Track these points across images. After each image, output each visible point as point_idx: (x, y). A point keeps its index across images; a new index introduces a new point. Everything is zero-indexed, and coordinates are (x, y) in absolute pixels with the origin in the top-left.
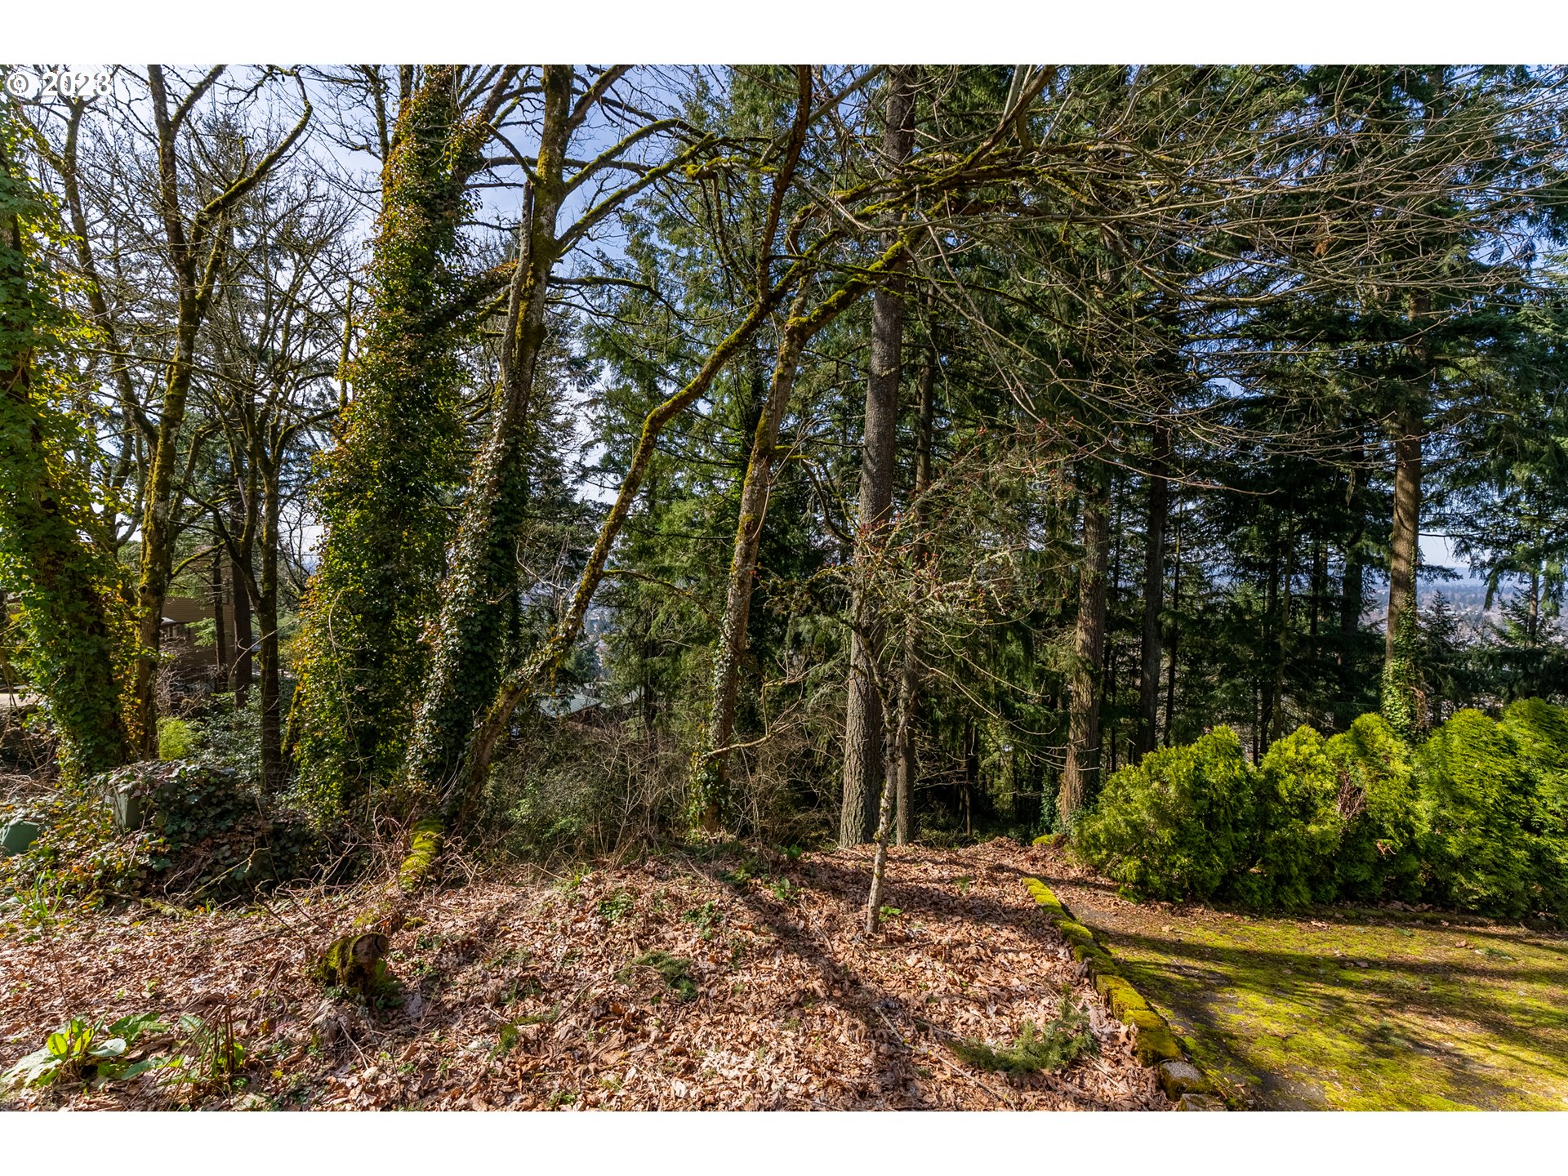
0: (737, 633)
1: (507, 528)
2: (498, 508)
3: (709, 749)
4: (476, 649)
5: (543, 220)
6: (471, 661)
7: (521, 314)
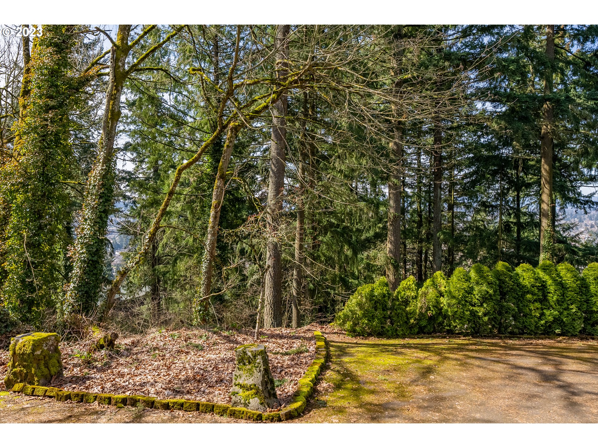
0: (212, 249)
1: (106, 204)
2: (102, 195)
3: (201, 297)
4: (94, 259)
5: (120, 64)
6: (91, 264)
7: (111, 106)
